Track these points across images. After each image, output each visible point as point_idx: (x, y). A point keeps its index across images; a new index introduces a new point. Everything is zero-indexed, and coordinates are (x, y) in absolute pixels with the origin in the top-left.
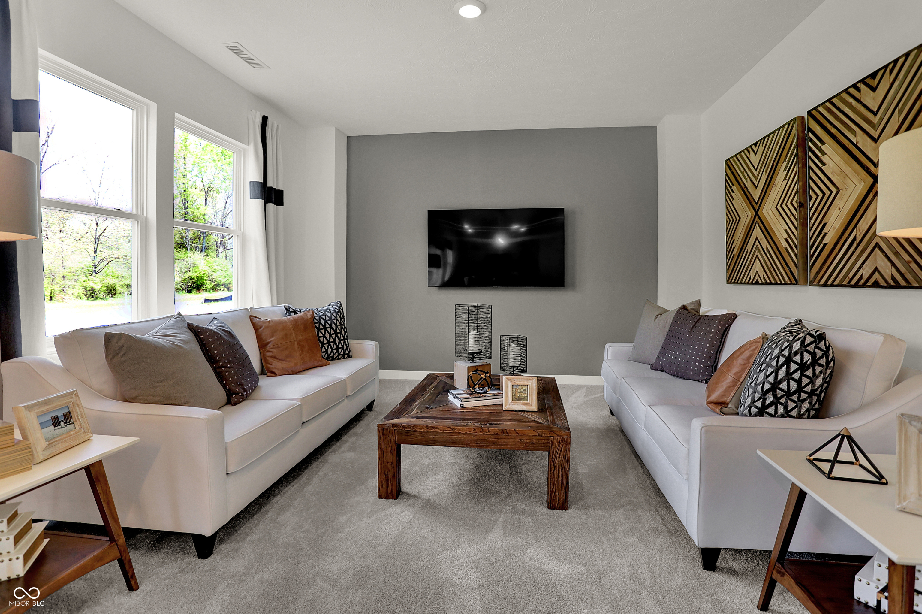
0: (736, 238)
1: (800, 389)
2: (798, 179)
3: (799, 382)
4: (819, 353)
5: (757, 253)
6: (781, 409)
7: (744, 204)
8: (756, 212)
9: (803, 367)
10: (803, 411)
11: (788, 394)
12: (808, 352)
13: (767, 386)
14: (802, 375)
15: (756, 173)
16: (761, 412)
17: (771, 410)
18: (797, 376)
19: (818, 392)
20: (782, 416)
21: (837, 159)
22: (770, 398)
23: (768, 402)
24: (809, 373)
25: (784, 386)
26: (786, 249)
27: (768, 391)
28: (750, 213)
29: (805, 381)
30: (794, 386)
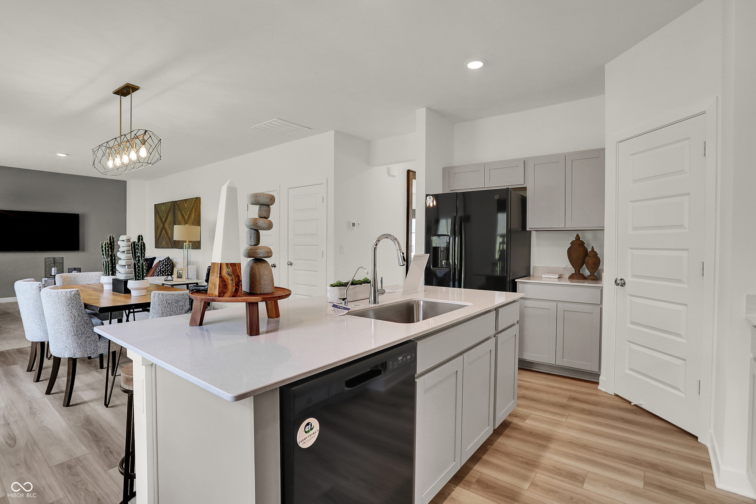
0: (158, 232)
1: (165, 270)
2: (173, 219)
3: (165, 268)
4: (169, 262)
5: (164, 238)
6: (162, 274)
7: (160, 222)
8: (164, 225)
9: (166, 265)
10: (166, 275)
11: (163, 271)
12: (167, 262)
13: (159, 270)
14: (166, 267)
15: (163, 213)
16: (158, 276)
17: (160, 275)
18: (164, 267)
19: (169, 270)
20: (162, 276)
21: (180, 216)
22: (159, 273)
23: (159, 274)
24: (167, 266)
25: (162, 270)
26: (171, 238)
27: (159, 271)
28: (162, 225)
29: (166, 268)
30: (164, 269)
